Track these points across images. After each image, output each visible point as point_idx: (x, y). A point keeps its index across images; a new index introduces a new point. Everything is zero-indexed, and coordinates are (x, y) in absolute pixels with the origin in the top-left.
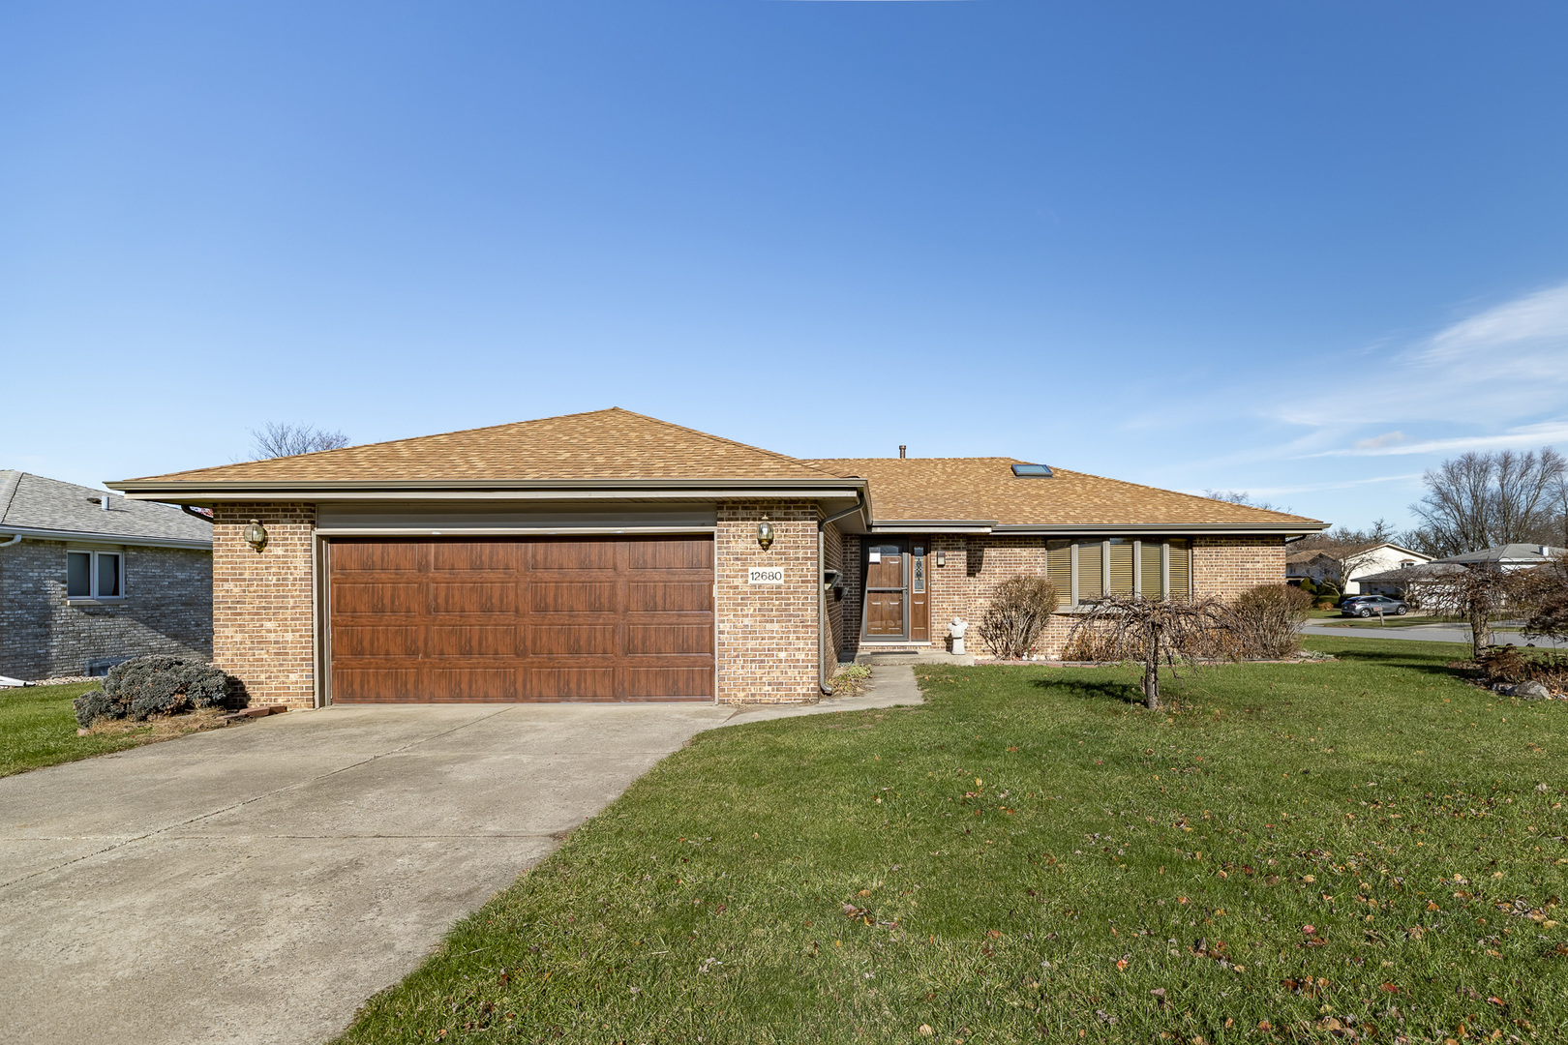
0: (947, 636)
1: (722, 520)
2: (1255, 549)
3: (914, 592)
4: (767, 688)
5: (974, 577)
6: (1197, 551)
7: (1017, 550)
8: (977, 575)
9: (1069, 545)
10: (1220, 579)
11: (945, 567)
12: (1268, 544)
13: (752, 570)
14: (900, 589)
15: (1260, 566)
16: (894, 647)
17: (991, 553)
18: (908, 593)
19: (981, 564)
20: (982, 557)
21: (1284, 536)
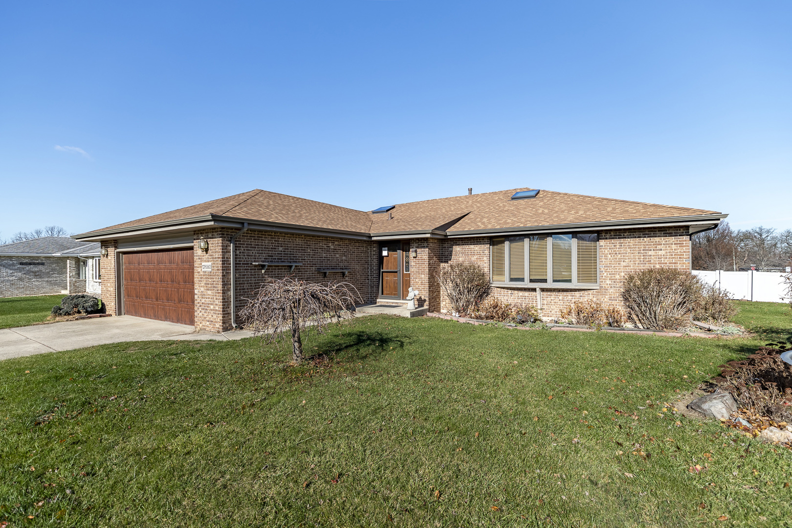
0: (418, 298)
1: (195, 240)
2: (657, 239)
3: (405, 272)
4: (208, 323)
5: (448, 263)
6: (602, 242)
7: (472, 246)
8: (449, 262)
9: (503, 242)
10: (623, 264)
11: (417, 258)
12: (671, 235)
13: (203, 264)
14: (396, 270)
15: (663, 252)
16: (393, 303)
17: (457, 249)
18: (400, 273)
19: (451, 255)
20: (452, 251)
21: (687, 227)
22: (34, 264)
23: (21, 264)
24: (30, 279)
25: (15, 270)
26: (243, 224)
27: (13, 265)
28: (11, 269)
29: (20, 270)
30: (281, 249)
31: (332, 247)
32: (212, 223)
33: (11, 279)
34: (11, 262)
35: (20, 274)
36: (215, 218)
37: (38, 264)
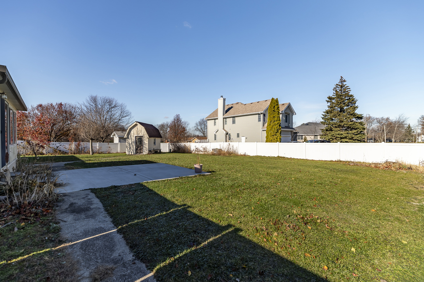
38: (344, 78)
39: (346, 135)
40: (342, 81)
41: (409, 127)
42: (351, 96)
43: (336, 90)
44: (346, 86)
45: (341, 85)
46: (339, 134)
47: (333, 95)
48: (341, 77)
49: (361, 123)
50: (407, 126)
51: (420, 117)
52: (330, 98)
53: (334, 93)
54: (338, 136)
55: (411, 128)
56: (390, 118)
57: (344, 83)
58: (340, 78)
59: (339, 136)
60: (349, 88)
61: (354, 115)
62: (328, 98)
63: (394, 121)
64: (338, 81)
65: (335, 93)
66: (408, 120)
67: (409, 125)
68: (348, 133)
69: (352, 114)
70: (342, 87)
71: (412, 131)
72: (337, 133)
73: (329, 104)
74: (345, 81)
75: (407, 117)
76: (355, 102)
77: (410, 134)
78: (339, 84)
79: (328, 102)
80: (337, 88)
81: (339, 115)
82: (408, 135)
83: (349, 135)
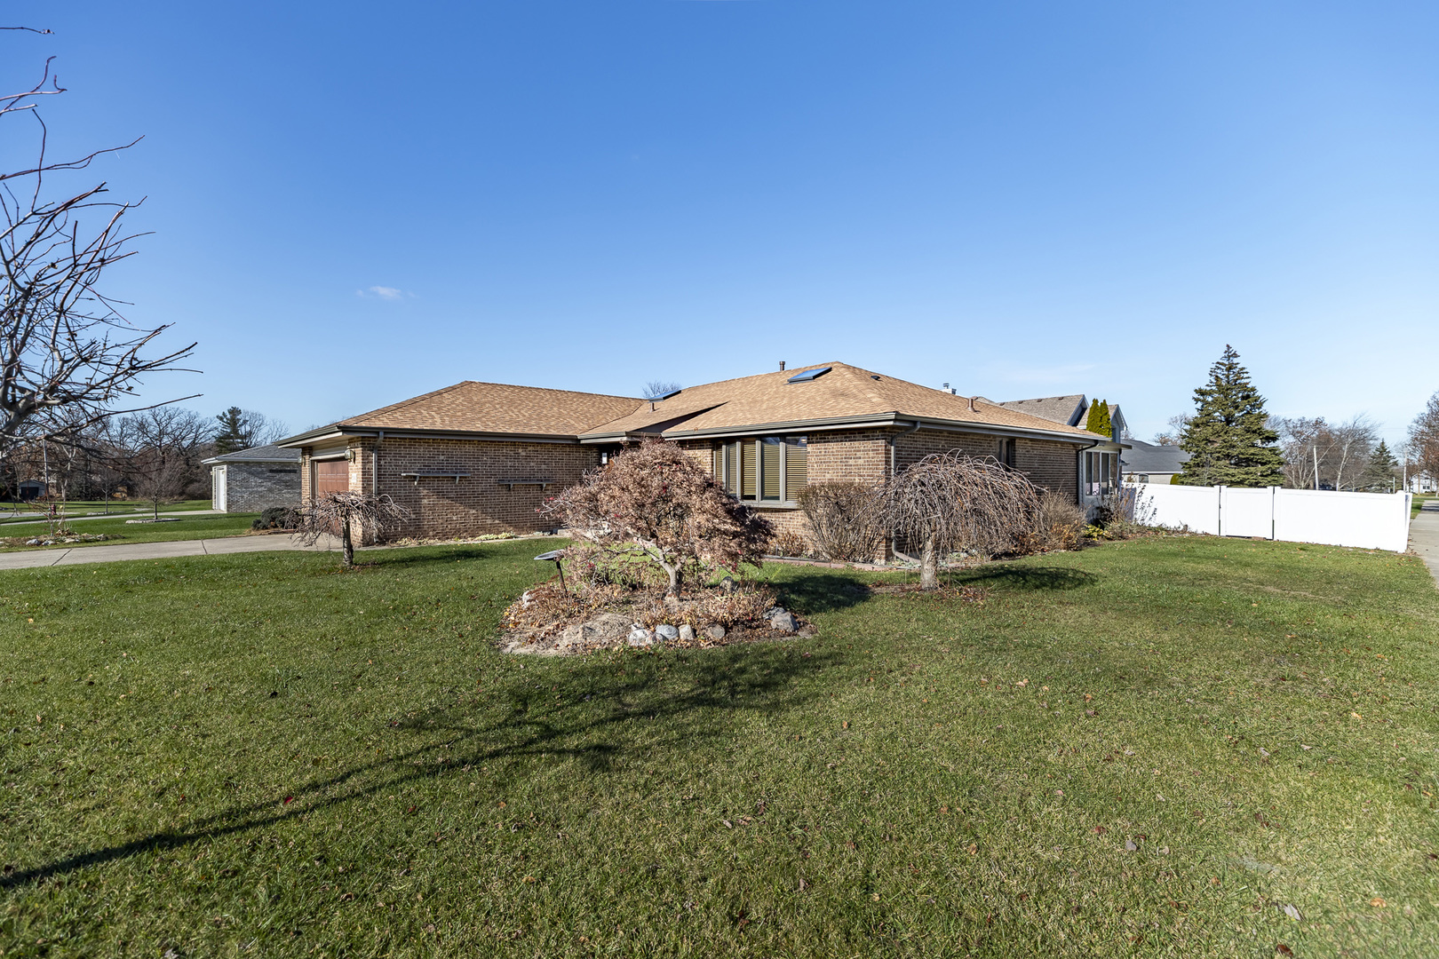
2: (856, 444)
6: (809, 447)
12: (868, 438)
15: (861, 461)
22: (285, 471)
23: (271, 471)
24: (281, 490)
25: (264, 478)
26: (378, 433)
27: (262, 472)
28: (260, 478)
29: (269, 478)
30: (442, 457)
31: (524, 454)
32: (340, 434)
33: (260, 489)
34: (260, 470)
35: (269, 484)
36: (344, 429)
37: (290, 471)
38: (1234, 348)
39: (1244, 476)
40: (1230, 354)
41: (1383, 449)
42: (1253, 389)
43: (1217, 376)
44: (1239, 366)
45: (1227, 363)
46: (1227, 475)
47: (1207, 385)
48: (1228, 346)
49: (1273, 450)
50: (1378, 443)
51: (1416, 418)
52: (1201, 392)
53: (1211, 382)
54: (1226, 478)
55: (1389, 452)
56: (1326, 421)
57: (1235, 360)
58: (1226, 349)
59: (1228, 479)
60: (1247, 373)
61: (1259, 432)
62: (1196, 391)
63: (1336, 427)
64: (1219, 355)
65: (1214, 381)
66: (1380, 429)
67: (1383, 443)
68: (1247, 473)
69: (1254, 432)
70: (1229, 369)
71: (1391, 461)
72: (1224, 471)
73: (1199, 405)
74: (1235, 355)
75: (1377, 423)
76: (1261, 404)
77: (1385, 470)
78: (1221, 361)
79: (1197, 400)
80: (1219, 371)
81: (1226, 433)
82: (1380, 471)
83: (1249, 476)
